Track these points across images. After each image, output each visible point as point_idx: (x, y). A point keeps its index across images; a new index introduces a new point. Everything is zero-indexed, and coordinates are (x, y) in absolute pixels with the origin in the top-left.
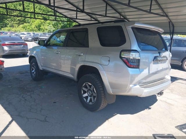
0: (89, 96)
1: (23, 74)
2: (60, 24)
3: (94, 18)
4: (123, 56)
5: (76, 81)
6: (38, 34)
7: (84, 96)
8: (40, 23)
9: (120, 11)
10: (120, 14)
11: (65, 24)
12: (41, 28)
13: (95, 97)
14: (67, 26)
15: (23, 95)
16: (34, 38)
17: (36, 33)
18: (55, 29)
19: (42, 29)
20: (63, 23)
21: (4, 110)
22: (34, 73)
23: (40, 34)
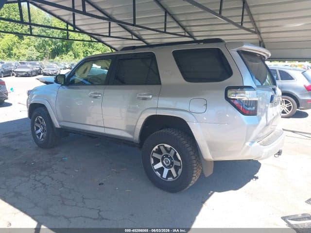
0: (166, 167)
1: (13, 139)
2: (49, 45)
3: (136, 36)
4: (232, 98)
5: (138, 142)
6: (10, 65)
7: (155, 169)
8: (10, 43)
9: (184, 24)
10: (184, 29)
11: (59, 45)
12: (14, 52)
13: (180, 167)
14: (62, 49)
15: (34, 176)
16: (3, 71)
17: (6, 62)
18: (40, 54)
19: (15, 54)
20: (55, 44)
21: (11, 207)
22: (42, 134)
23: (14, 64)
